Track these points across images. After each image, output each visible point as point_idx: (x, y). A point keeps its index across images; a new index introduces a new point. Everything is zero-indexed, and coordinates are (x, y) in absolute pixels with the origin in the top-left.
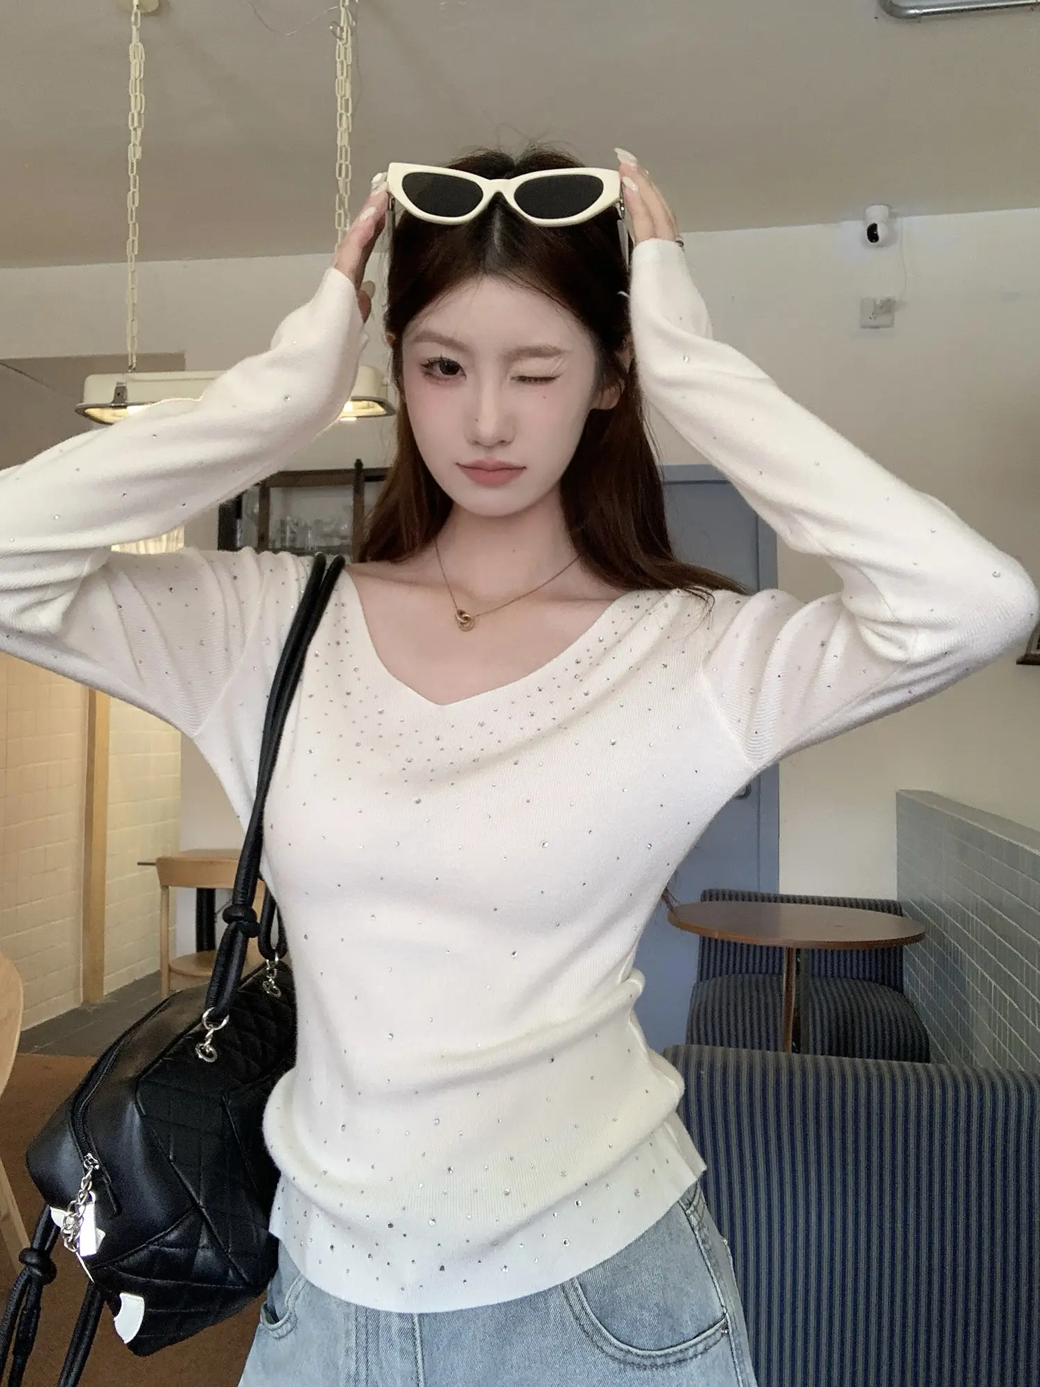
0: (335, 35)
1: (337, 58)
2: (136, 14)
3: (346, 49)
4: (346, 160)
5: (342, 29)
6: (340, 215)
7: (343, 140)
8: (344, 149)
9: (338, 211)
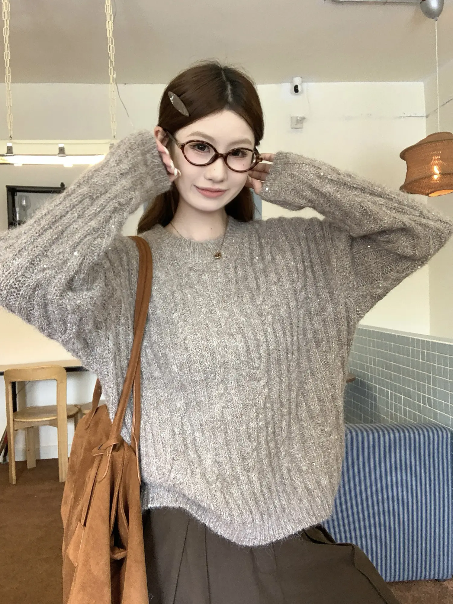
4: (112, 44)
6: (111, 69)
7: (109, 35)
8: (111, 39)
9: (110, 67)
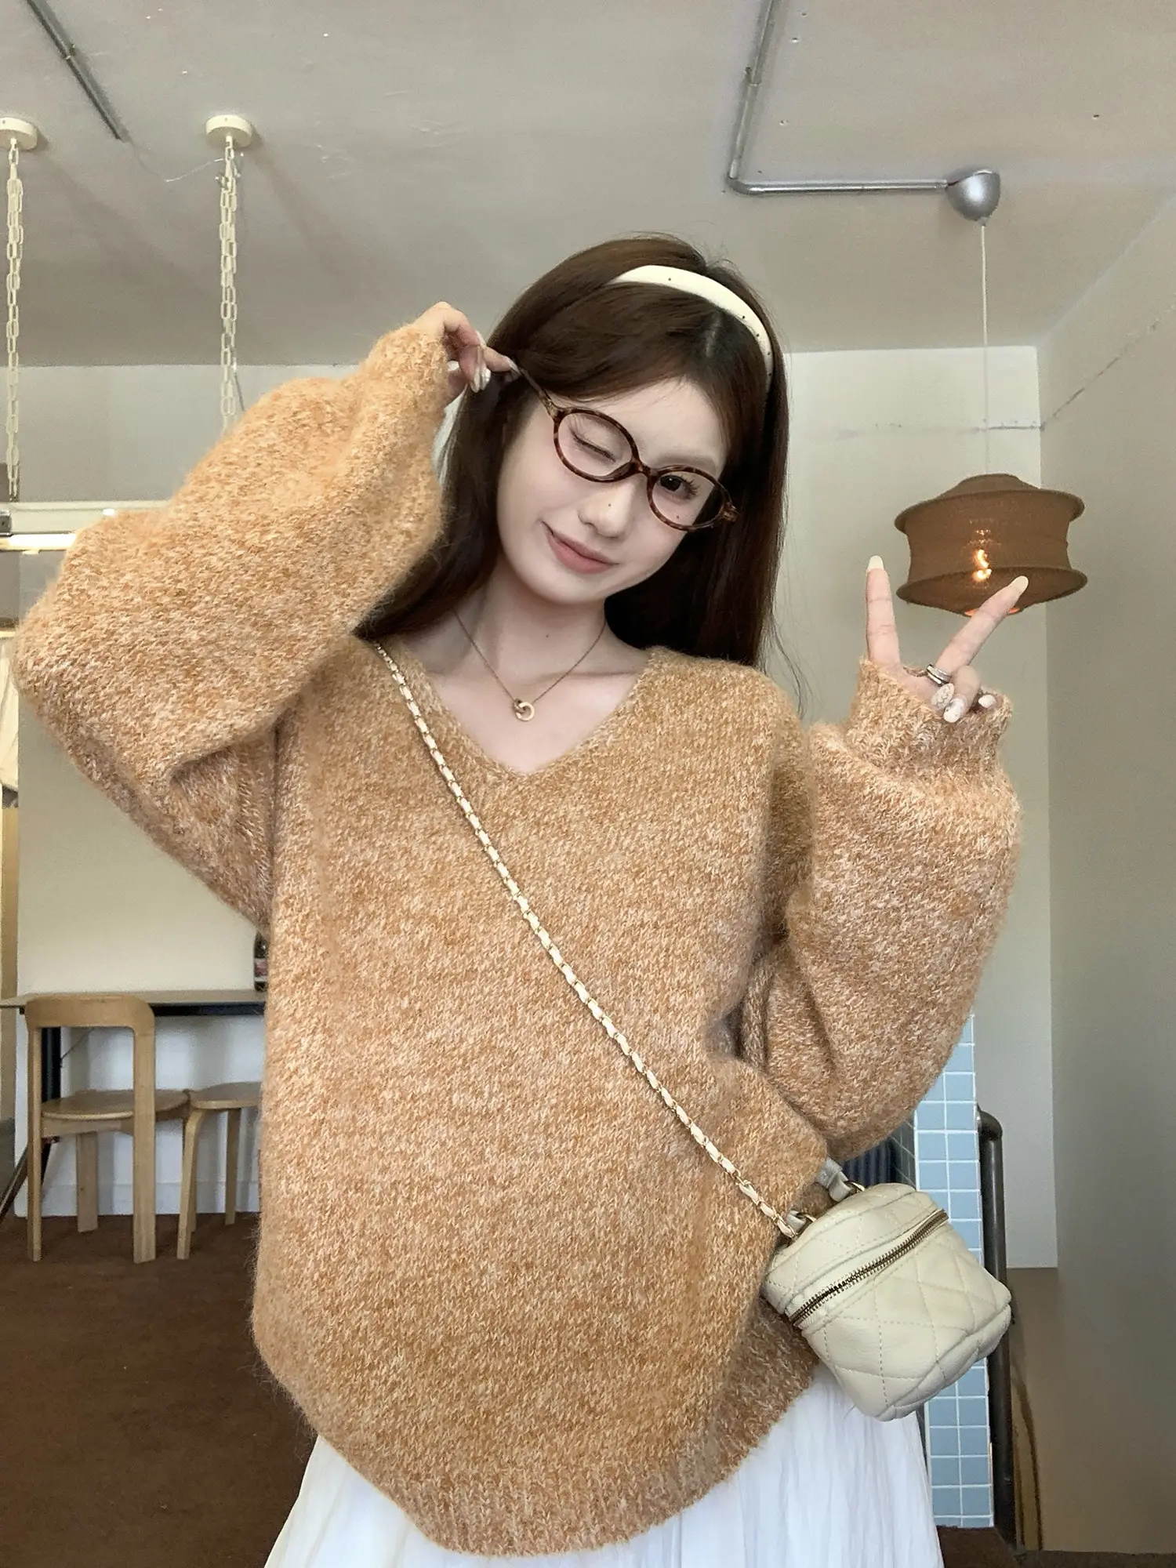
0: (219, 182)
1: (222, 205)
2: (14, 153)
3: (230, 197)
4: (231, 300)
5: (227, 180)
6: (226, 353)
7: (227, 281)
8: (228, 290)
9: (224, 350)
